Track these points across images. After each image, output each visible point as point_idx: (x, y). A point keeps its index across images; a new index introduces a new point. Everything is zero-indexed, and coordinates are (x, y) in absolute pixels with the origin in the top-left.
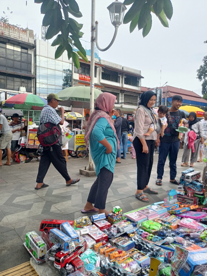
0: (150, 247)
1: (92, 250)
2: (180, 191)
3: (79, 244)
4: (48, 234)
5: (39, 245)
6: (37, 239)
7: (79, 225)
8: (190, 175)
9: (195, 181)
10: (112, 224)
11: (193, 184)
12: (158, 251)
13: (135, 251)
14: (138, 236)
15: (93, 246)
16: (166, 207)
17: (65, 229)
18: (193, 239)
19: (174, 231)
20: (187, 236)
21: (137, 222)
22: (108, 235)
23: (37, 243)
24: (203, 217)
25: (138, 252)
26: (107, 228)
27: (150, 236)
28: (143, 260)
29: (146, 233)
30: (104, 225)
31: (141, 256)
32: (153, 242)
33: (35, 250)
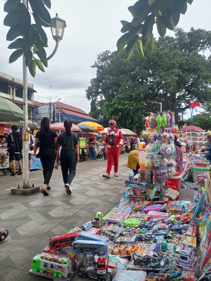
2: (130, 192)
11: (139, 185)
13: (140, 243)
14: (128, 233)
21: (120, 222)
24: (160, 208)
25: (145, 243)
26: (99, 233)
27: (138, 230)
28: (154, 247)
29: (134, 228)
30: (97, 232)
31: (149, 245)
32: (143, 233)
33: (58, 269)
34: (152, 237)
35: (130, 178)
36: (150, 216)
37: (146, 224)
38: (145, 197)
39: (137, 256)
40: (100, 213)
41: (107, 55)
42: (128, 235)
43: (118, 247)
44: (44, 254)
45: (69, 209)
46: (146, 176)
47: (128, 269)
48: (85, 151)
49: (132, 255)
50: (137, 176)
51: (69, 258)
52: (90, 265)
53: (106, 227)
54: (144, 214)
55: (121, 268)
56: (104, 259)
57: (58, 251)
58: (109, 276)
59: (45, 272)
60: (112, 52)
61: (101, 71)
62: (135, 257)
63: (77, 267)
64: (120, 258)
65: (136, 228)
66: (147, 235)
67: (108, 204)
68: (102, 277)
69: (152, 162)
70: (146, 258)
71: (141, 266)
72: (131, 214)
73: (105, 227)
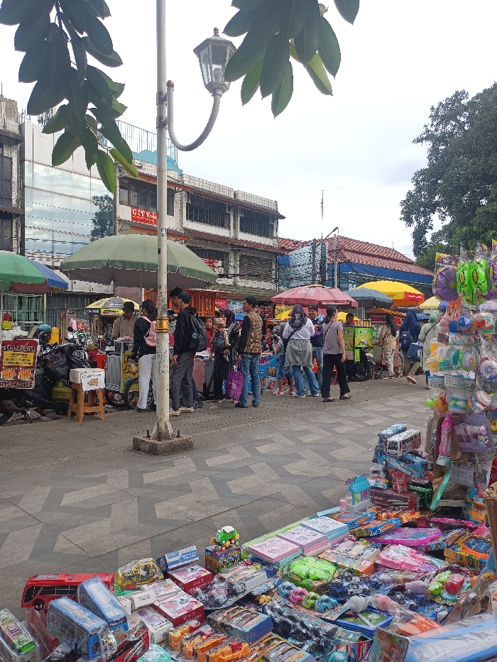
0: (311, 626)
1: (165, 648)
2: (378, 479)
3: (125, 636)
4: (44, 614)
5: (18, 647)
6: (12, 632)
7: (130, 582)
8: (398, 438)
9: (410, 453)
10: (213, 574)
11: (405, 462)
12: (330, 635)
13: (273, 639)
14: (281, 599)
15: (165, 638)
16: (345, 520)
17: (89, 597)
18: (412, 596)
19: (367, 580)
20: (398, 590)
21: (277, 564)
22: (206, 604)
23: (14, 641)
24: (432, 540)
26: (202, 584)
27: (308, 598)
29: (301, 590)
30: (195, 579)
31: (289, 652)
35: (381, 441)
40: (229, 529)
41: (459, 103)
43: (204, 637)
45: (207, 503)
48: (367, 354)
50: (400, 437)
69: (444, 400)
72: (337, 543)
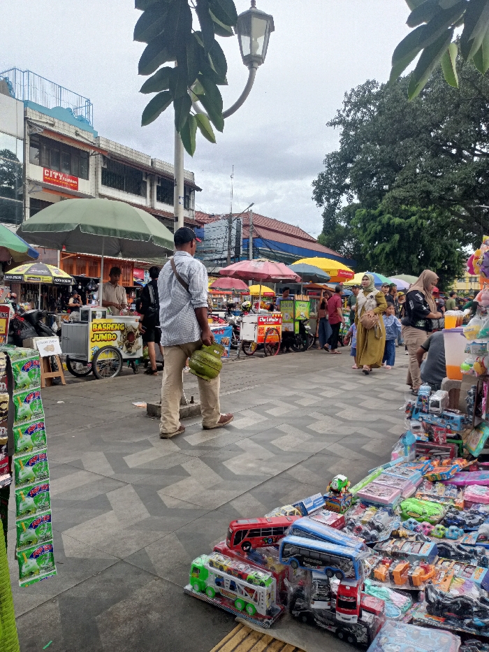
8: (438, 398)
21: (391, 504)
25: (455, 563)
26: (340, 525)
27: (438, 529)
28: (482, 576)
29: (427, 524)
30: (334, 521)
31: (467, 569)
32: (451, 539)
33: (246, 595)
34: (475, 552)
35: (420, 400)
36: (472, 497)
37: (458, 517)
38: (457, 448)
39: (436, 593)
40: (343, 478)
41: (369, 91)
42: (411, 539)
43: (388, 564)
44: (217, 556)
45: (269, 460)
46: (463, 398)
47: (411, 622)
48: (306, 327)
49: (422, 588)
50: (438, 396)
51: (270, 573)
52: (320, 598)
53: (357, 513)
54: (456, 490)
55: (394, 615)
56: (354, 590)
57: (247, 554)
58: (365, 630)
59: (218, 595)
60: (382, 85)
61: (352, 133)
62: (432, 596)
63: (289, 595)
64: (390, 591)
65: (433, 523)
66: (462, 546)
67: (361, 456)
68: (346, 629)
69: (482, 364)
70: (459, 602)
71: (447, 619)
72: (420, 486)
73: (353, 511)
